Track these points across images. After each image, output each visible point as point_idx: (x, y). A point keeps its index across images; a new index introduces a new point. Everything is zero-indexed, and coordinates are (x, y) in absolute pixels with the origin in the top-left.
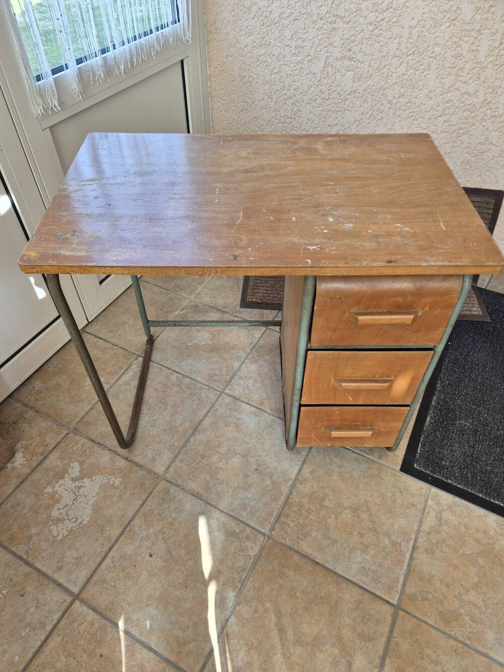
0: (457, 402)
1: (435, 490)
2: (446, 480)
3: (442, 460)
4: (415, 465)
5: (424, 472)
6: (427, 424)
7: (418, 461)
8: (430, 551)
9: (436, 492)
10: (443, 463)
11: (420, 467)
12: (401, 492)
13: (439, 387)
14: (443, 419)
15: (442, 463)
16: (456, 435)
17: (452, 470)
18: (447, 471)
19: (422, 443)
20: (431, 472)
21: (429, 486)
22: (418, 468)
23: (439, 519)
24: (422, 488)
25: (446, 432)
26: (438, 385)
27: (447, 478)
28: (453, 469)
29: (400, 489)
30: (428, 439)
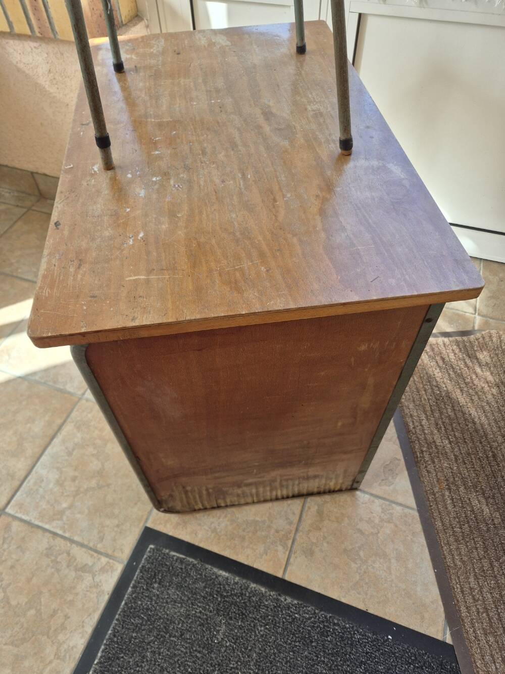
0: (261, 626)
1: (119, 568)
2: (131, 585)
3: (159, 584)
4: (152, 546)
5: (143, 556)
6: (215, 570)
7: (157, 550)
8: (49, 552)
9: (117, 570)
10: (156, 585)
11: (150, 552)
12: (118, 526)
13: (286, 600)
14: (227, 597)
15: (156, 582)
16: (200, 612)
17: (146, 596)
18: (143, 589)
19: (184, 559)
20: (143, 567)
21: (126, 562)
22: (149, 549)
23: (84, 569)
24: (122, 553)
25: (204, 597)
26: (289, 600)
27: (134, 587)
28: (147, 599)
29: (122, 524)
30: (191, 569)
